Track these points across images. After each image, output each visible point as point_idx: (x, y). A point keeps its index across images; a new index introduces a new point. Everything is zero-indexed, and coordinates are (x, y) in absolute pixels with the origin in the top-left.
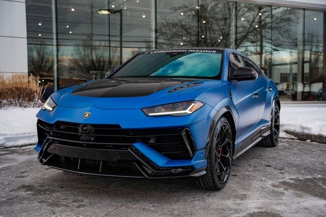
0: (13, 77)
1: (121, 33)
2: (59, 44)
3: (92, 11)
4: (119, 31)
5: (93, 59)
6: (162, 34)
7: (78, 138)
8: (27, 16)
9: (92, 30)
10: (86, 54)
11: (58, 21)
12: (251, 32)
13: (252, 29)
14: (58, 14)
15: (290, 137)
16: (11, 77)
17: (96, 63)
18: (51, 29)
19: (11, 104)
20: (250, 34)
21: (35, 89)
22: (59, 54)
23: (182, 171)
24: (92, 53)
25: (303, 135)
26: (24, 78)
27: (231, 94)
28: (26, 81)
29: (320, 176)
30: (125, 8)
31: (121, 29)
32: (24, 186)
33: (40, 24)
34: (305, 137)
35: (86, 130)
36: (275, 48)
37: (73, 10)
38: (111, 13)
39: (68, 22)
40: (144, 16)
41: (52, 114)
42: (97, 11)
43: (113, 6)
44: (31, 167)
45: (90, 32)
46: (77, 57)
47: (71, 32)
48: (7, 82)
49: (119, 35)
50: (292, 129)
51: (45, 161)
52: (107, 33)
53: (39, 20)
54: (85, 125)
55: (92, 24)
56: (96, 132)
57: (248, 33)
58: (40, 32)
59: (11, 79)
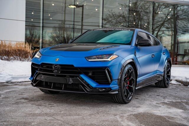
0: (17, 44)
1: (82, 20)
2: (44, 26)
3: (65, 6)
4: (81, 19)
5: (64, 37)
6: (109, 21)
7: (52, 71)
8: (26, 8)
9: (65, 18)
10: (61, 33)
11: (44, 11)
12: (166, 21)
13: (167, 19)
14: (44, 7)
15: (178, 84)
16: (15, 44)
17: (66, 39)
18: (40, 16)
19: (15, 59)
20: (166, 22)
21: (29, 51)
22: (44, 33)
23: (105, 91)
24: (64, 33)
25: (187, 83)
26: (22, 44)
27: (135, 53)
28: (24, 46)
29: (185, 101)
30: (85, 4)
31: (82, 18)
32: (23, 98)
33: (33, 13)
34: (187, 84)
35: (56, 68)
36: (183, 32)
37: (53, 5)
38: (77, 7)
39: (50, 12)
40: (97, 10)
41: (39, 59)
42: (68, 6)
43: (78, 3)
44: (27, 91)
45: (63, 19)
46: (55, 35)
47: (51, 19)
48: (13, 46)
49: (81, 21)
50: (180, 79)
51: (34, 84)
52: (73, 20)
53: (32, 10)
54: (56, 65)
55: (65, 13)
56: (62, 68)
57: (164, 22)
58: (32, 18)
59: (15, 45)
